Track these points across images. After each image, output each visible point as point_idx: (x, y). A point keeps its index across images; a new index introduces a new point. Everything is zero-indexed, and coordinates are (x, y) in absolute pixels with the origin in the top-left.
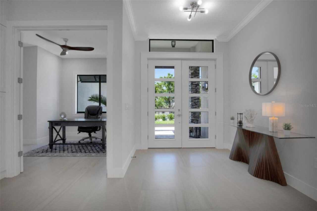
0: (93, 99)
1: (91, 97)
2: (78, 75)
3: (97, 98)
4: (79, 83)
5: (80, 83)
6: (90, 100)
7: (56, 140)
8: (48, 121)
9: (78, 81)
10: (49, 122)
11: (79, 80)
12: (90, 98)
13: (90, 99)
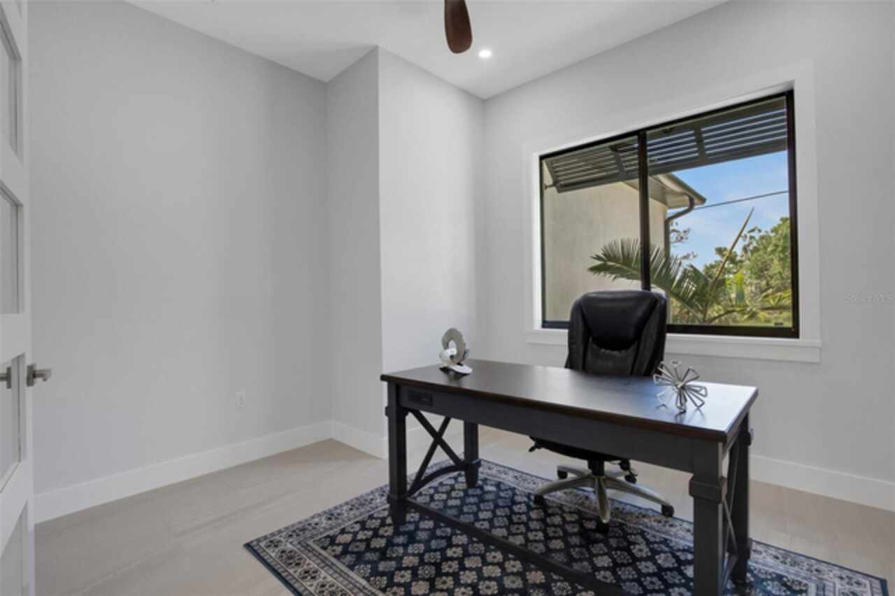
0: (609, 263)
1: (600, 254)
2: (542, 158)
3: (626, 259)
4: (547, 192)
5: (551, 192)
6: (595, 269)
7: (428, 471)
8: (384, 378)
9: (542, 188)
10: (385, 384)
11: (548, 180)
12: (598, 258)
13: (598, 263)
